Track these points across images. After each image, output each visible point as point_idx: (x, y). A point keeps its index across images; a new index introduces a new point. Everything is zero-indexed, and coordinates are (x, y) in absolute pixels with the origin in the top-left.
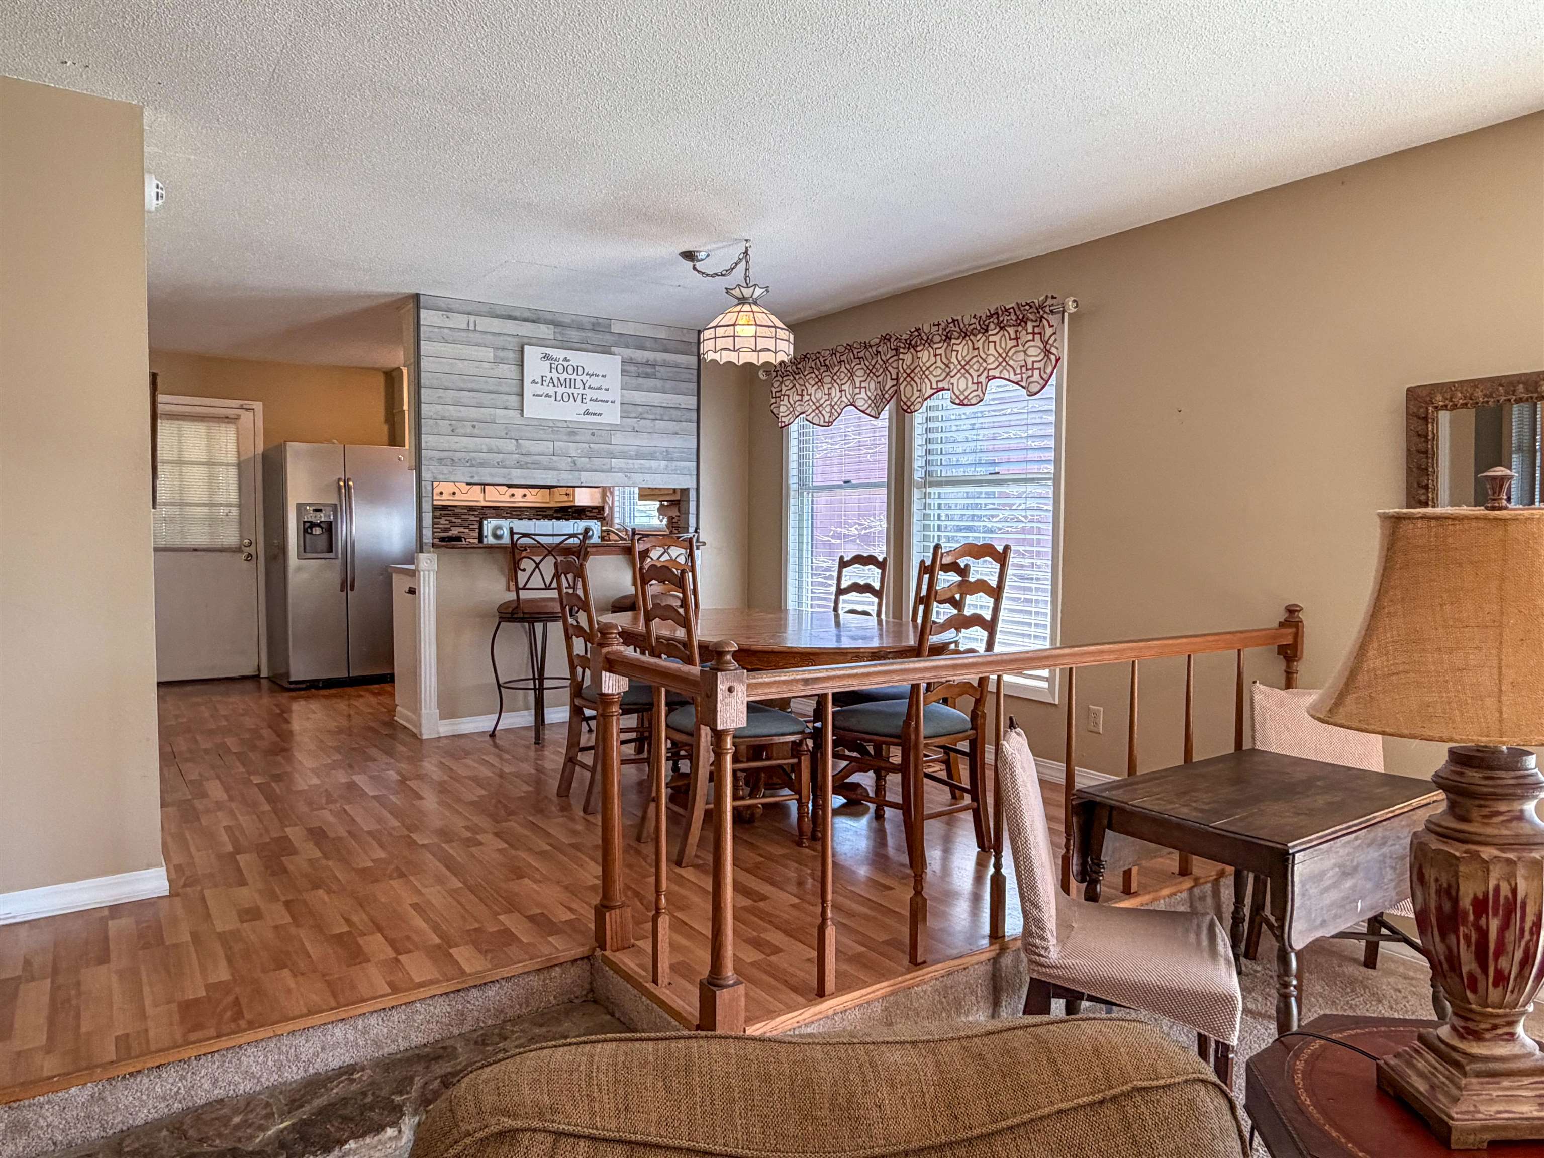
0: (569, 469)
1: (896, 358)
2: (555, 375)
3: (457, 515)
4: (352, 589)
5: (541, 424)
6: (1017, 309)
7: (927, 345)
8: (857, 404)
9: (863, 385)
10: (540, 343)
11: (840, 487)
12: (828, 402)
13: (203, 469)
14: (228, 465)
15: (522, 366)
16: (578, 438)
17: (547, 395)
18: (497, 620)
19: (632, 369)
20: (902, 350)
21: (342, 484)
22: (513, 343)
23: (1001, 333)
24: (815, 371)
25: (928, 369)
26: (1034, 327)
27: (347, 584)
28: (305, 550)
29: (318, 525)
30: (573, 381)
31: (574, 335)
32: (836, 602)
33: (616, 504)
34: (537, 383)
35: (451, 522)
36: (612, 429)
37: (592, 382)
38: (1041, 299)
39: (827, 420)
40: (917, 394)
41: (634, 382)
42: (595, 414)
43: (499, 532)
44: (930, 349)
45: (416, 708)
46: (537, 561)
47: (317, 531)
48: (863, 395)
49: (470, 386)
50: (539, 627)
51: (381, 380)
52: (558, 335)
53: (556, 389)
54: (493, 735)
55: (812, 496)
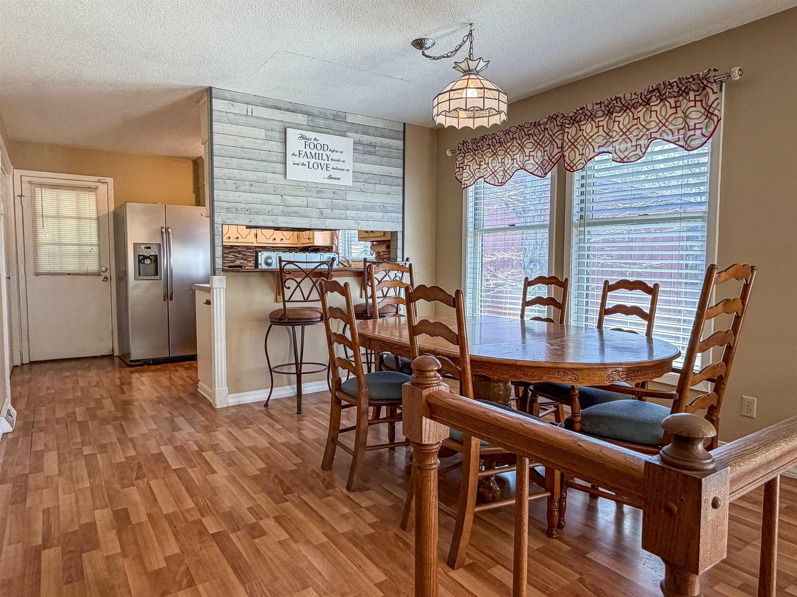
0: (318, 217)
1: (561, 132)
2: (308, 150)
3: (239, 252)
4: (171, 299)
5: (298, 185)
6: (679, 84)
7: (590, 120)
8: (526, 168)
9: (531, 154)
10: (297, 127)
11: (508, 229)
12: (502, 169)
13: (74, 222)
14: (90, 219)
15: (285, 143)
16: (324, 195)
17: (303, 164)
18: (269, 323)
19: (360, 148)
20: (567, 126)
21: (164, 230)
22: (279, 127)
23: (662, 103)
24: (492, 147)
25: (591, 137)
26: (695, 96)
27: (168, 296)
28: (139, 273)
29: (148, 258)
30: (320, 155)
31: (321, 122)
32: (523, 311)
33: (340, 244)
34: (296, 155)
35: (235, 256)
36: (347, 189)
37: (334, 156)
38: (705, 72)
39: (500, 181)
40: (579, 158)
41: (361, 157)
42: (335, 179)
43: (269, 261)
44: (593, 122)
45: (211, 384)
46: (299, 282)
47: (148, 261)
48: (532, 161)
49: (248, 156)
50: (298, 329)
51: (190, 165)
52: (310, 122)
53: (309, 160)
54: (266, 405)
55: (482, 236)
